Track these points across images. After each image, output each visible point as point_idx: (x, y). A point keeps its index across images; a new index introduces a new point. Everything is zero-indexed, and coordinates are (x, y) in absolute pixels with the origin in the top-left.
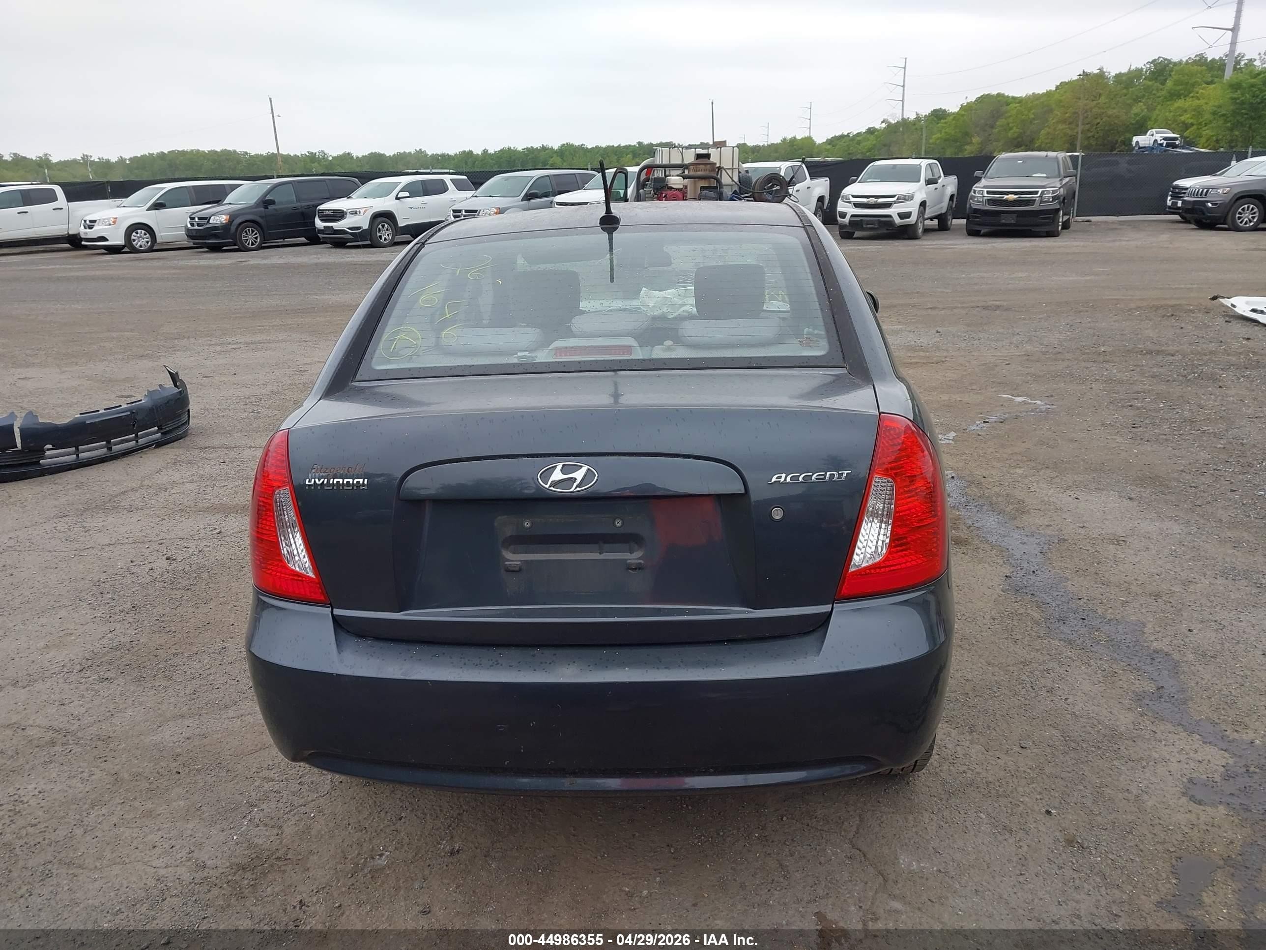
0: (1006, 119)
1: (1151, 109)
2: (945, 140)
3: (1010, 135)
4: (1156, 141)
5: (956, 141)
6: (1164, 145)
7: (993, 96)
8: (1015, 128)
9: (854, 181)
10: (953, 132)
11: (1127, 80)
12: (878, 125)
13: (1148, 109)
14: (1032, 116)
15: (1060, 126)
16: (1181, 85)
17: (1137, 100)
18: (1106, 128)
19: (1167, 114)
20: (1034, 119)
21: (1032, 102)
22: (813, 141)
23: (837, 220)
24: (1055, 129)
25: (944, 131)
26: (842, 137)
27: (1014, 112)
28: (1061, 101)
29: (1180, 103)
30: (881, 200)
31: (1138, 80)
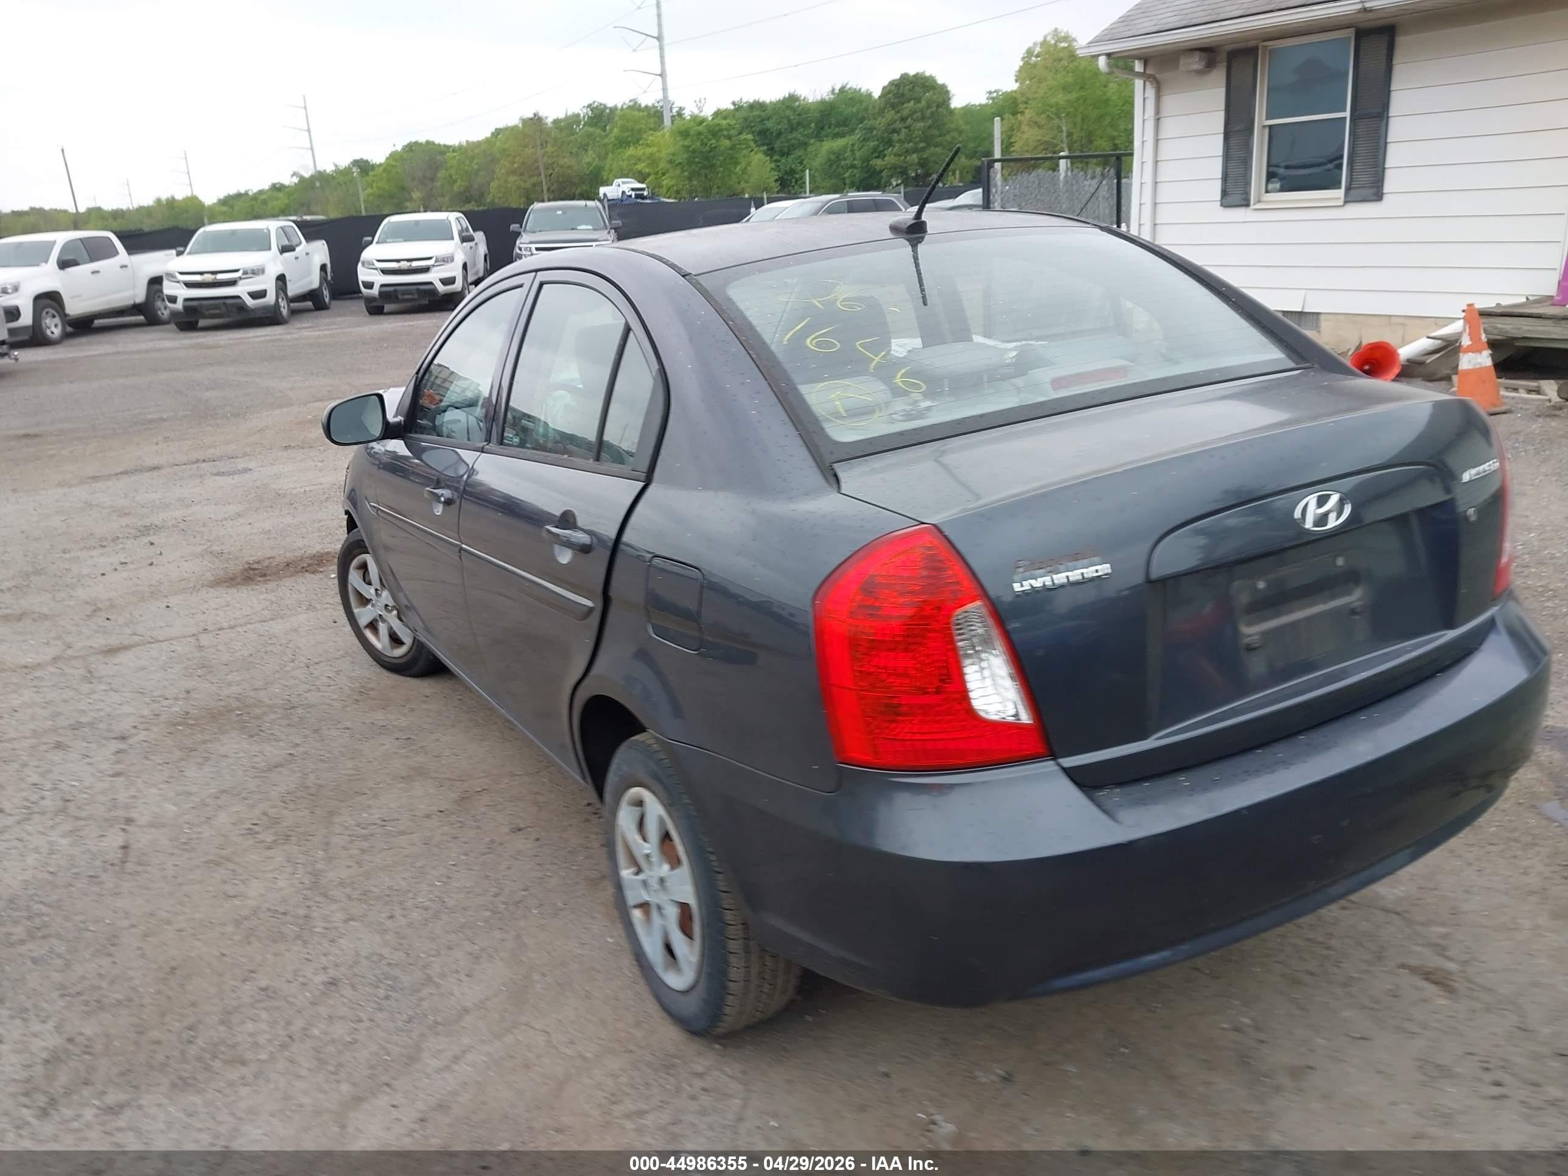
0: (446, 169)
1: (603, 158)
2: (380, 196)
3: (455, 188)
4: (623, 192)
5: (391, 196)
6: (633, 196)
7: (421, 144)
8: (459, 181)
9: (371, 243)
10: (387, 187)
11: (567, 125)
12: (288, 180)
13: (598, 157)
14: (476, 167)
15: (512, 178)
16: (628, 131)
17: (584, 148)
18: (561, 180)
19: (621, 163)
20: (479, 170)
21: (473, 150)
22: (201, 201)
23: (361, 292)
24: (506, 181)
25: (374, 185)
26: (239, 196)
27: (455, 162)
28: (504, 150)
29: (631, 151)
30: (415, 264)
31: (578, 125)
